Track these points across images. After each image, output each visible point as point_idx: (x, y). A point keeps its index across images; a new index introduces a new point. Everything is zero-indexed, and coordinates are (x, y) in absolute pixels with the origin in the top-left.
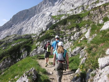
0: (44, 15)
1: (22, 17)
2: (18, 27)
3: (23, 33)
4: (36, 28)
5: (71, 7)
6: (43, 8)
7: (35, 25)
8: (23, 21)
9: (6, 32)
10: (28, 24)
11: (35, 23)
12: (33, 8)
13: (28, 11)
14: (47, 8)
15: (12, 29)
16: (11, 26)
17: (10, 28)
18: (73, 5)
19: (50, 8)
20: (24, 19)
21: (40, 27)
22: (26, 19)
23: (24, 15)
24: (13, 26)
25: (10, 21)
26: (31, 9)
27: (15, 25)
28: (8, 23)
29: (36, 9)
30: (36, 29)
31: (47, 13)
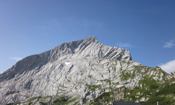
0: (62, 66)
1: (29, 65)
2: (25, 77)
3: (33, 87)
5: (101, 77)
6: (60, 55)
7: (52, 79)
8: (31, 70)
9: (7, 85)
10: (40, 75)
11: (51, 76)
12: (46, 54)
13: (38, 56)
14: (65, 56)
15: (16, 80)
16: (13, 77)
17: (11, 78)
18: (102, 75)
21: (60, 83)
22: (35, 68)
23: (33, 62)
24: (16, 76)
25: (12, 68)
26: (43, 54)
27: (19, 75)
28: (9, 71)
29: (49, 55)
30: (55, 84)
31: (67, 63)
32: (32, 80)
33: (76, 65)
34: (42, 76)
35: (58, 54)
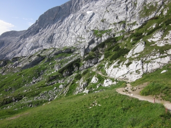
0: (83, 15)
1: (52, 19)
2: (47, 32)
3: (55, 41)
4: (73, 34)
6: (82, 4)
7: (71, 31)
8: (53, 23)
9: (32, 40)
10: (61, 28)
11: (70, 27)
12: (68, 4)
13: (59, 8)
14: (88, 5)
15: (40, 35)
16: (38, 32)
17: (36, 34)
19: (91, 3)
20: (54, 21)
21: (79, 34)
22: (57, 21)
23: (55, 15)
24: (40, 31)
25: (36, 23)
26: (65, 5)
27: (43, 30)
28: (33, 26)
29: (71, 5)
30: (74, 36)
31: (88, 12)
32: (54, 34)
33: (97, 12)
34: (62, 29)
35: (80, 4)
